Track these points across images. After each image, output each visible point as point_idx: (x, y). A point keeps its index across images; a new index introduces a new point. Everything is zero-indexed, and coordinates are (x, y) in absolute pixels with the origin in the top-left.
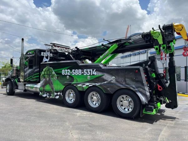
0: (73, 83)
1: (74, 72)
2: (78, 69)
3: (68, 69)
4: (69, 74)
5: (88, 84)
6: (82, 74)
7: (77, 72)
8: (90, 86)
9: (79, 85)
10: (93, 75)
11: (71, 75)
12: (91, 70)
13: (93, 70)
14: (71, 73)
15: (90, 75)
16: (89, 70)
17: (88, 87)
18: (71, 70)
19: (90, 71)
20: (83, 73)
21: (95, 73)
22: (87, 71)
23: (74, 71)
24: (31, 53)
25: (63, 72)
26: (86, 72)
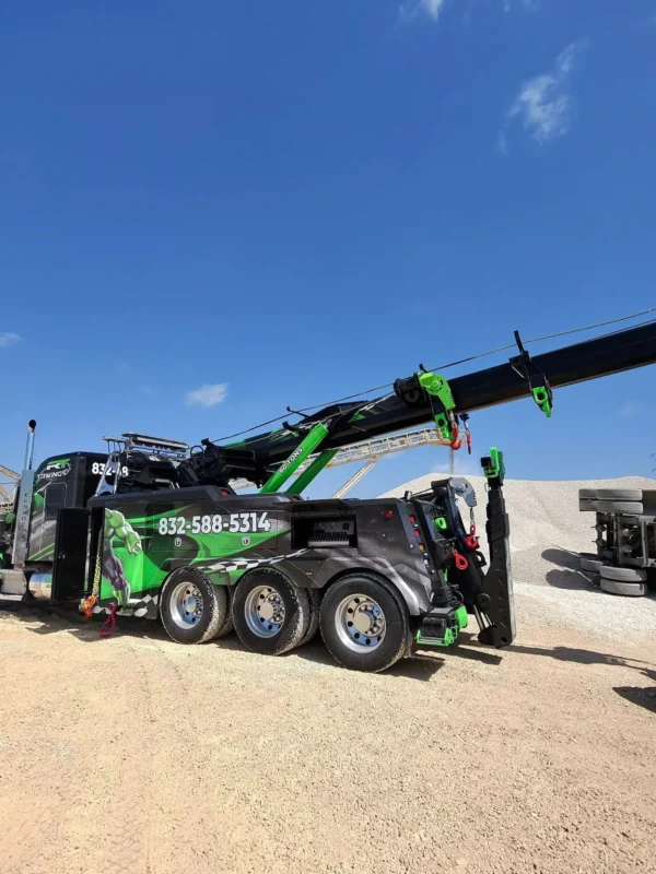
0: (197, 559)
1: (198, 525)
2: (211, 512)
3: (178, 516)
4: (181, 532)
5: (242, 561)
6: (224, 529)
7: (208, 524)
8: (250, 566)
9: (214, 568)
10: (259, 530)
11: (189, 535)
12: (254, 515)
13: (259, 516)
14: (189, 527)
15: (250, 531)
16: (245, 516)
17: (242, 572)
18: (189, 518)
19: (250, 519)
20: (226, 525)
21: (265, 525)
22: (240, 520)
23: (200, 522)
24: (57, 467)
25: (162, 526)
26: (236, 523)
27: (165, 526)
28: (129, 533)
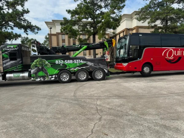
0: (67, 68)
1: (67, 62)
2: (70, 60)
3: (61, 60)
4: (62, 63)
5: (78, 68)
6: (73, 63)
7: (69, 62)
8: (79, 69)
9: (71, 69)
10: (81, 63)
11: (64, 64)
12: (79, 60)
13: (81, 60)
14: (64, 62)
15: (79, 63)
17: (78, 70)
18: (64, 60)
19: (79, 61)
20: (73, 62)
21: (82, 62)
23: (67, 61)
25: (56, 62)
26: (76, 62)
27: (57, 62)
28: (47, 64)
